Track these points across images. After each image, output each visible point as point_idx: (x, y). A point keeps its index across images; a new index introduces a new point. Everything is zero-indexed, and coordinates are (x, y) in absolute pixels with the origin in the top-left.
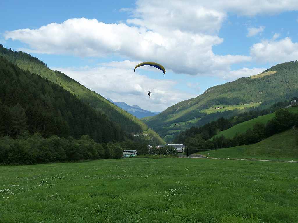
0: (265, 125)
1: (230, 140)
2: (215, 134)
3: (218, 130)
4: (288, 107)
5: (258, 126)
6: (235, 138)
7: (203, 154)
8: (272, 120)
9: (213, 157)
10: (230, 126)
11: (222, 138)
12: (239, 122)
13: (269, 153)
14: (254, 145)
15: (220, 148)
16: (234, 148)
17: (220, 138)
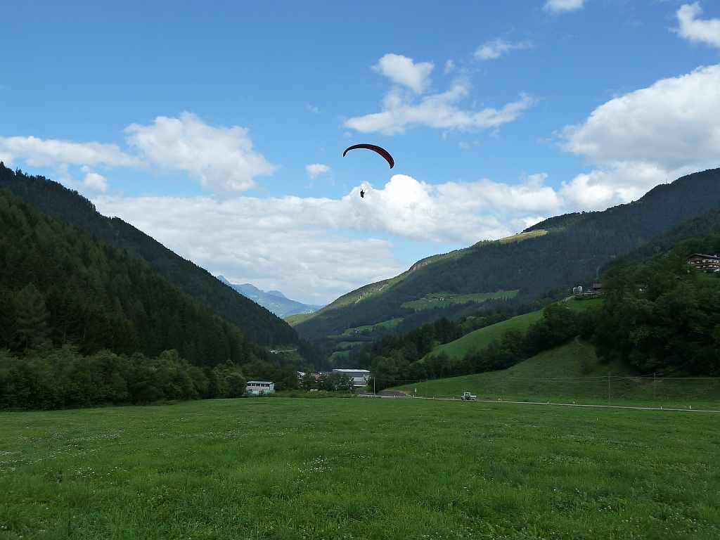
0: (524, 335)
1: (458, 362)
2: (429, 350)
3: (436, 342)
4: (567, 299)
5: (512, 335)
6: (466, 359)
7: (405, 389)
8: (538, 325)
9: (424, 396)
10: (458, 335)
11: (442, 358)
12: (476, 328)
13: (531, 389)
14: (503, 372)
15: (438, 377)
16: (465, 377)
17: (439, 357)
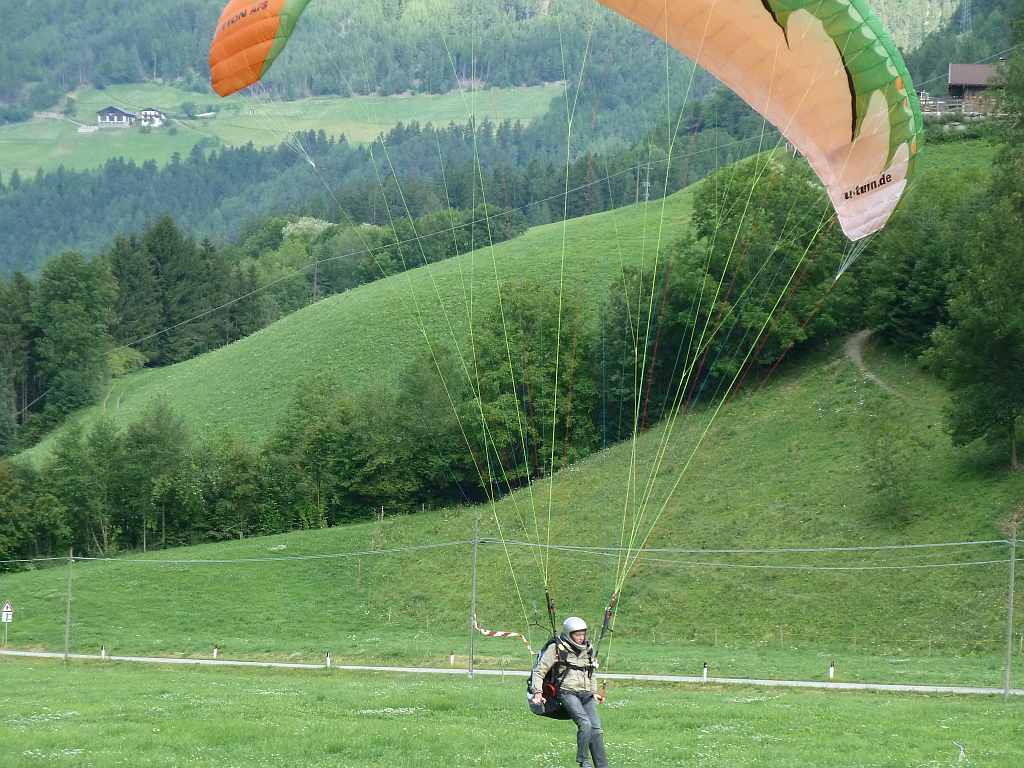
1: (240, 464)
3: (119, 356)
9: (53, 640)
11: (154, 441)
12: (332, 280)
14: (476, 513)
15: (130, 541)
16: (278, 543)
